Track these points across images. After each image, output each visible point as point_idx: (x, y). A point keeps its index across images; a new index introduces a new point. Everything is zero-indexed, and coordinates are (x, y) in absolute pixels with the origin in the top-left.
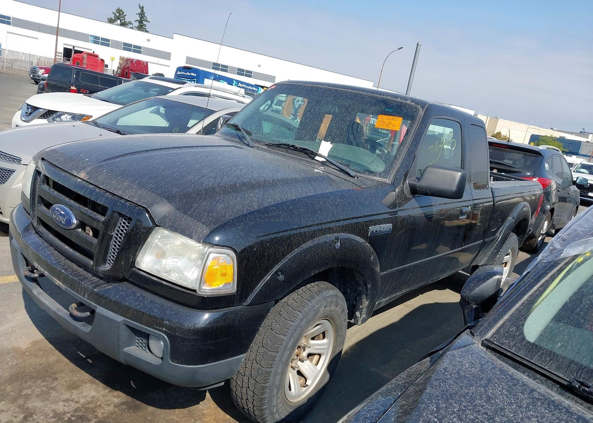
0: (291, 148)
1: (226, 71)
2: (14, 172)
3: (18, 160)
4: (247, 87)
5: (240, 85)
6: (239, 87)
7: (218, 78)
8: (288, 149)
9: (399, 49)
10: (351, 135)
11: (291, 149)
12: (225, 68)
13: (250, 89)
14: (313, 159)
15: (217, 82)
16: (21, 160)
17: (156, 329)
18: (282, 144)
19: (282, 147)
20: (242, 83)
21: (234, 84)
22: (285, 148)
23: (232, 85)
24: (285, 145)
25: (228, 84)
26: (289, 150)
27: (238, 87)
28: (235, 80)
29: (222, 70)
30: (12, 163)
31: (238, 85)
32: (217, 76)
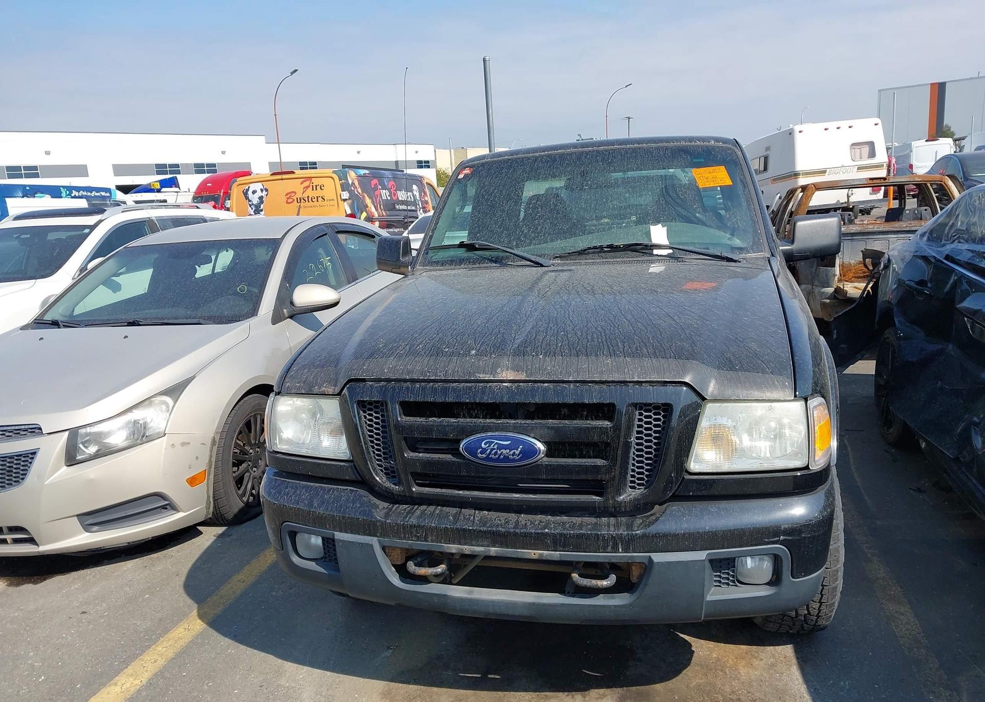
0: (606, 249)
1: (36, 176)
2: (34, 453)
3: (35, 430)
4: (89, 194)
5: (75, 193)
6: (75, 197)
7: (31, 192)
8: (600, 252)
9: (292, 73)
10: (678, 207)
11: (605, 252)
12: (32, 172)
13: (95, 196)
14: (652, 255)
15: (31, 199)
16: (40, 429)
17: (768, 543)
18: (590, 248)
19: (588, 253)
20: (78, 189)
21: (64, 194)
22: (594, 253)
23: (61, 197)
24: (595, 248)
25: (52, 197)
26: (603, 254)
27: (72, 197)
28: (64, 187)
29: (28, 176)
30: (19, 439)
31: (73, 195)
32: (28, 188)
